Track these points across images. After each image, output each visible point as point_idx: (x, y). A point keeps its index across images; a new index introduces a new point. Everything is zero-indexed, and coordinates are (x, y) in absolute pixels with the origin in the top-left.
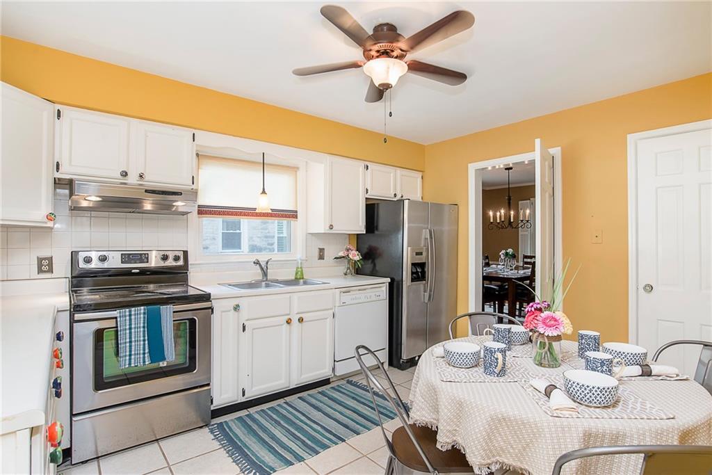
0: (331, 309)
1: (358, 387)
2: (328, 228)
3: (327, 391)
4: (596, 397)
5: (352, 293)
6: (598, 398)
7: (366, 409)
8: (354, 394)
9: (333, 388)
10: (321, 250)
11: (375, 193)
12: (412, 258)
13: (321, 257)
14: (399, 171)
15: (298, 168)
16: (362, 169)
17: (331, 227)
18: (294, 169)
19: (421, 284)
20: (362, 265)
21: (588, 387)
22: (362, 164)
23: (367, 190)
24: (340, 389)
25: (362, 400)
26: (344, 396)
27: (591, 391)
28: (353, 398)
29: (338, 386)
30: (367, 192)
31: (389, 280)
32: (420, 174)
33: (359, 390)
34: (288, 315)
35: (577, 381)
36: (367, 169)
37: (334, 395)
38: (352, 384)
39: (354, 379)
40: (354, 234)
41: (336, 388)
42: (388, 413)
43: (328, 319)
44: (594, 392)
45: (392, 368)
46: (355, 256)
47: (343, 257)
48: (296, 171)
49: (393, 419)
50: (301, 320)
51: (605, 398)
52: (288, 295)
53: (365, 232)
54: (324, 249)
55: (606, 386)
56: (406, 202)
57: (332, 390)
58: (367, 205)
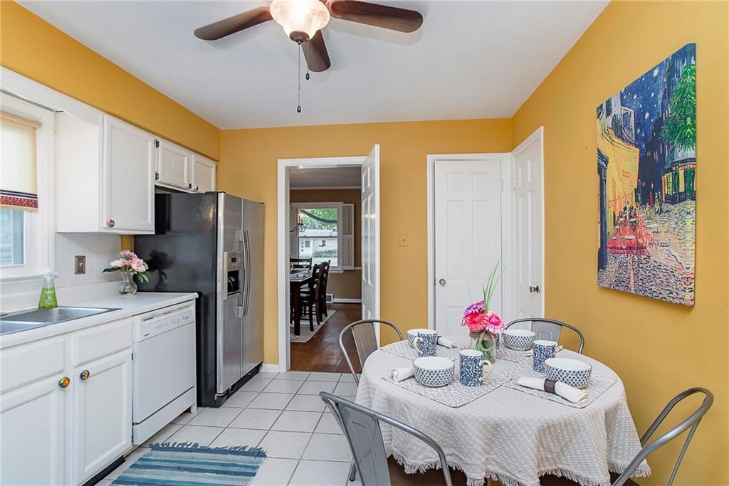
0: (128, 348)
1: (173, 449)
2: (105, 225)
3: (126, 475)
4: (572, 380)
5: (155, 319)
6: (574, 381)
7: (208, 477)
8: (174, 461)
9: (134, 466)
10: (81, 259)
11: (167, 180)
12: (229, 265)
13: (80, 270)
14: (193, 156)
15: (40, 124)
16: (151, 144)
17: (111, 224)
18: (31, 125)
19: (235, 297)
20: (149, 278)
21: (565, 371)
22: (151, 139)
23: (157, 175)
24: (147, 463)
25: (195, 466)
26: (162, 471)
27: (567, 375)
28: (179, 469)
29: (141, 459)
30: (157, 178)
31: (196, 295)
32: (213, 164)
33: (178, 454)
34: (61, 372)
35: (557, 367)
36: (157, 146)
37: (145, 476)
38: (163, 449)
39: (160, 441)
40: (131, 235)
41: (140, 463)
42: (243, 470)
43: (125, 364)
44: (570, 375)
45: (202, 408)
46: (139, 265)
47: (119, 268)
48: (35, 128)
49: (254, 474)
50: (84, 376)
51: (580, 381)
52: (60, 339)
53: (154, 233)
54: (85, 257)
55: (581, 370)
56: (221, 197)
57: (137, 470)
58: (157, 195)
